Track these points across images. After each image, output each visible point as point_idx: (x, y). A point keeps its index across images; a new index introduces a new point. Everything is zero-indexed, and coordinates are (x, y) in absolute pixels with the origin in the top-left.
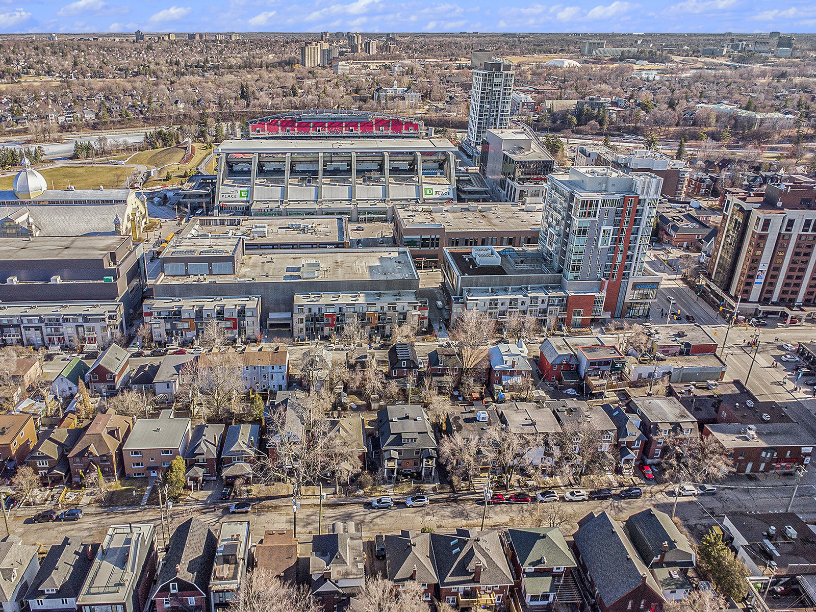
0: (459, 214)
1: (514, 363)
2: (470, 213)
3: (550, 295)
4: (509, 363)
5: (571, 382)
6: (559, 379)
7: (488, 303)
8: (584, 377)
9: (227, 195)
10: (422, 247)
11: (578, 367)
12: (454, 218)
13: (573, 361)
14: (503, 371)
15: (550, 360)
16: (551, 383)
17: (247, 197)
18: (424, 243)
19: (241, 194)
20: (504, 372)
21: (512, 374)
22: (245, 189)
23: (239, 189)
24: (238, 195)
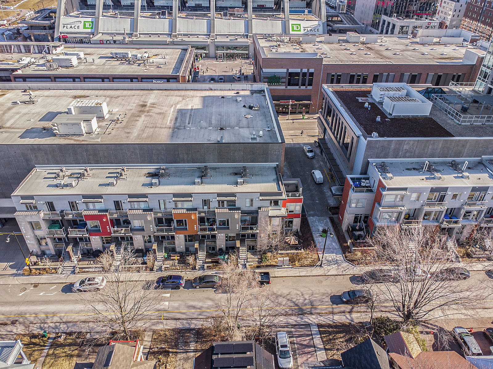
0: (336, 46)
2: (351, 45)
9: (69, 26)
10: (289, 85)
12: (331, 50)
17: (92, 28)
18: (292, 79)
19: (85, 25)
22: (90, 20)
23: (83, 20)
24: (81, 25)
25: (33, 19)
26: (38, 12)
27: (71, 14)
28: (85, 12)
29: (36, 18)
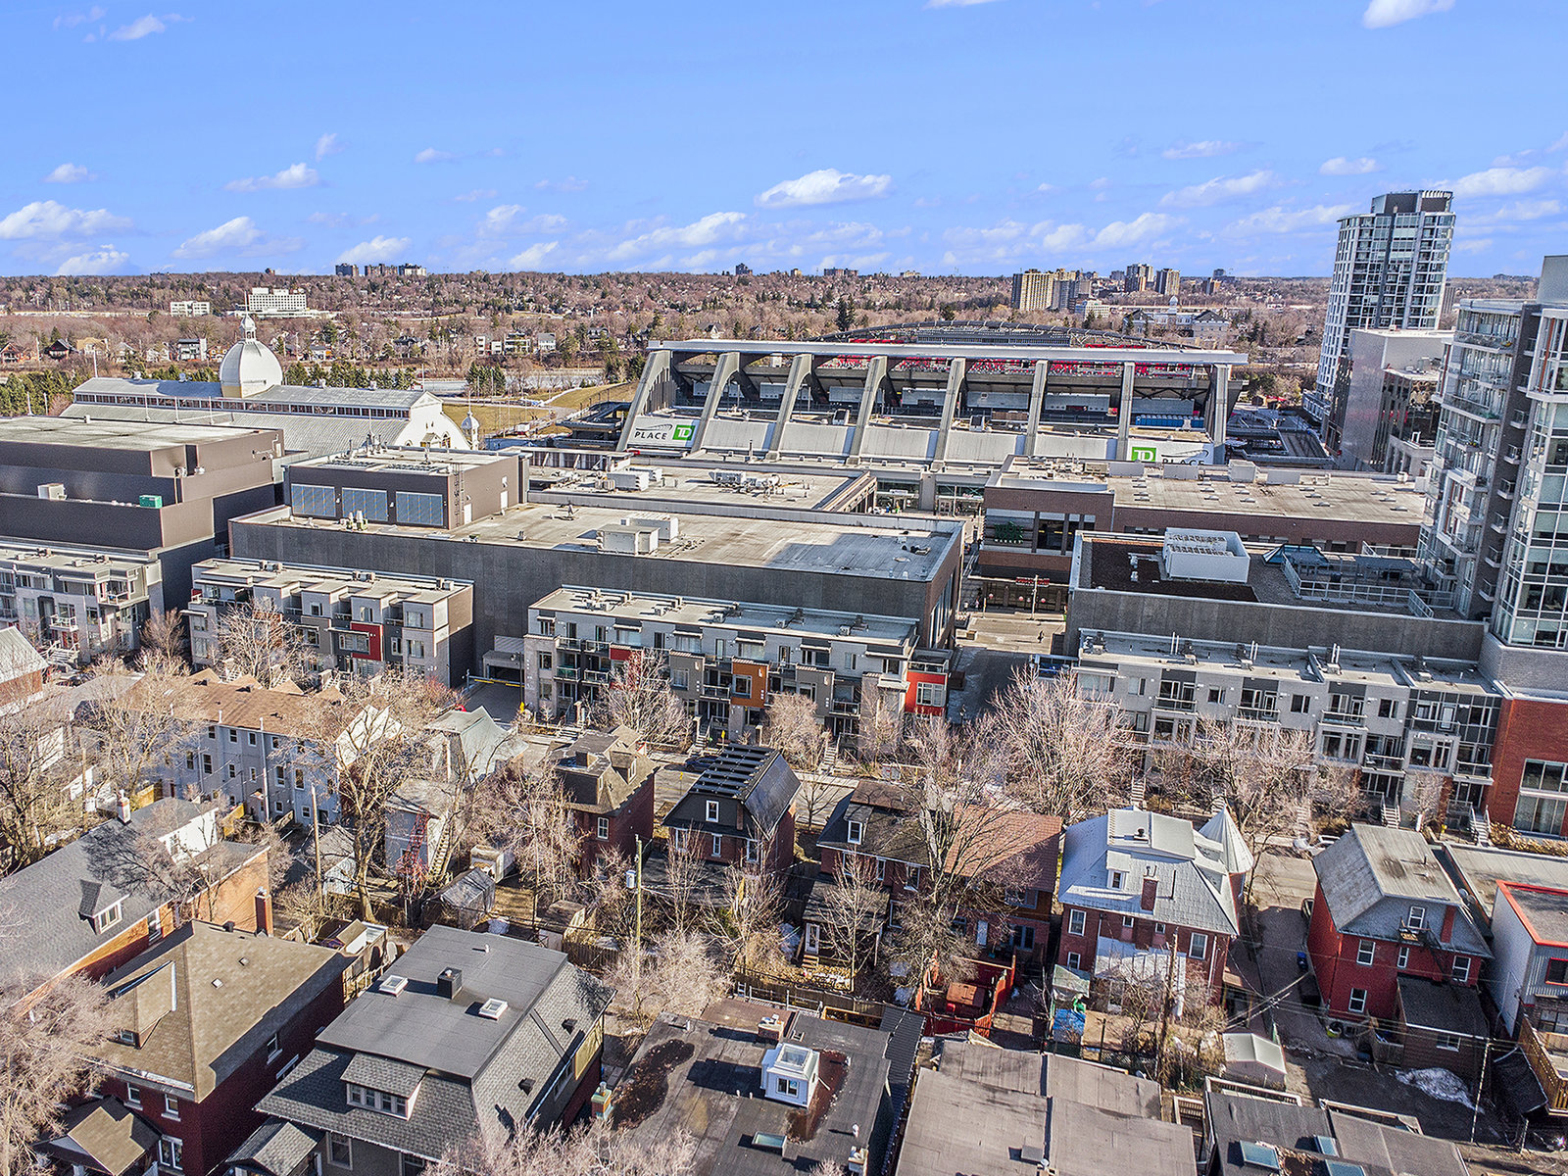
1: (1150, 887)
3: (1417, 685)
4: (1132, 887)
5: (1442, 1039)
6: (1386, 1011)
7: (1154, 684)
8: (1517, 1029)
9: (647, 433)
10: (1040, 546)
11: (1490, 970)
13: (1460, 941)
14: (1105, 916)
15: (1341, 916)
16: (1347, 1023)
17: (689, 439)
19: (677, 431)
20: (1105, 922)
21: (1144, 936)
22: (689, 422)
23: (675, 422)
24: (671, 433)
25: (584, 419)
26: (596, 407)
27: (656, 412)
28: (684, 410)
29: (590, 418)
